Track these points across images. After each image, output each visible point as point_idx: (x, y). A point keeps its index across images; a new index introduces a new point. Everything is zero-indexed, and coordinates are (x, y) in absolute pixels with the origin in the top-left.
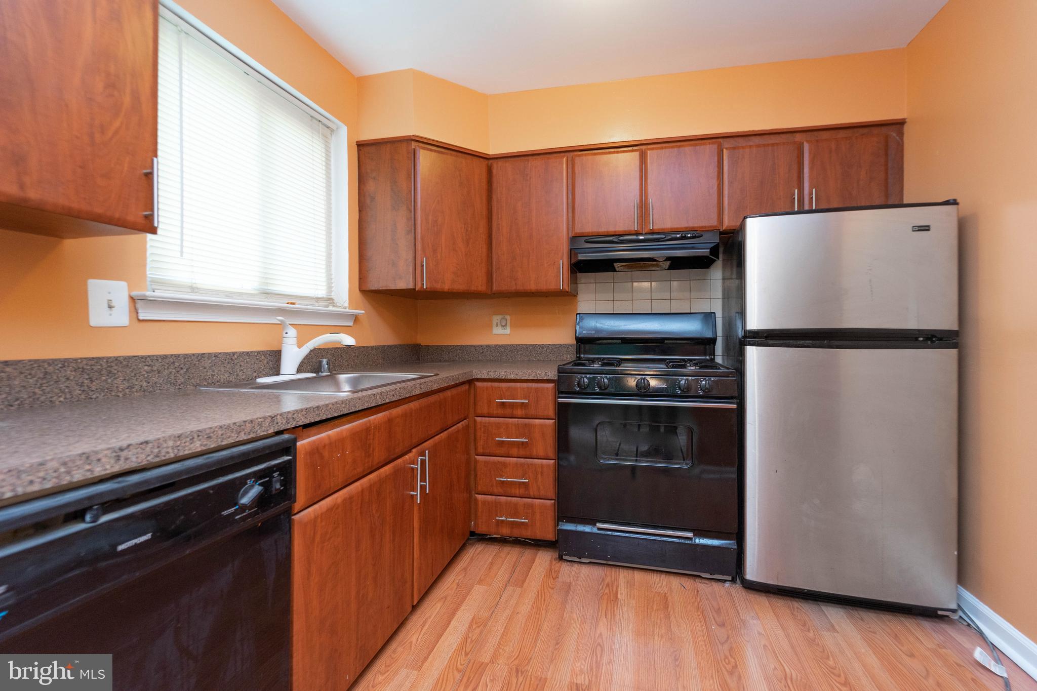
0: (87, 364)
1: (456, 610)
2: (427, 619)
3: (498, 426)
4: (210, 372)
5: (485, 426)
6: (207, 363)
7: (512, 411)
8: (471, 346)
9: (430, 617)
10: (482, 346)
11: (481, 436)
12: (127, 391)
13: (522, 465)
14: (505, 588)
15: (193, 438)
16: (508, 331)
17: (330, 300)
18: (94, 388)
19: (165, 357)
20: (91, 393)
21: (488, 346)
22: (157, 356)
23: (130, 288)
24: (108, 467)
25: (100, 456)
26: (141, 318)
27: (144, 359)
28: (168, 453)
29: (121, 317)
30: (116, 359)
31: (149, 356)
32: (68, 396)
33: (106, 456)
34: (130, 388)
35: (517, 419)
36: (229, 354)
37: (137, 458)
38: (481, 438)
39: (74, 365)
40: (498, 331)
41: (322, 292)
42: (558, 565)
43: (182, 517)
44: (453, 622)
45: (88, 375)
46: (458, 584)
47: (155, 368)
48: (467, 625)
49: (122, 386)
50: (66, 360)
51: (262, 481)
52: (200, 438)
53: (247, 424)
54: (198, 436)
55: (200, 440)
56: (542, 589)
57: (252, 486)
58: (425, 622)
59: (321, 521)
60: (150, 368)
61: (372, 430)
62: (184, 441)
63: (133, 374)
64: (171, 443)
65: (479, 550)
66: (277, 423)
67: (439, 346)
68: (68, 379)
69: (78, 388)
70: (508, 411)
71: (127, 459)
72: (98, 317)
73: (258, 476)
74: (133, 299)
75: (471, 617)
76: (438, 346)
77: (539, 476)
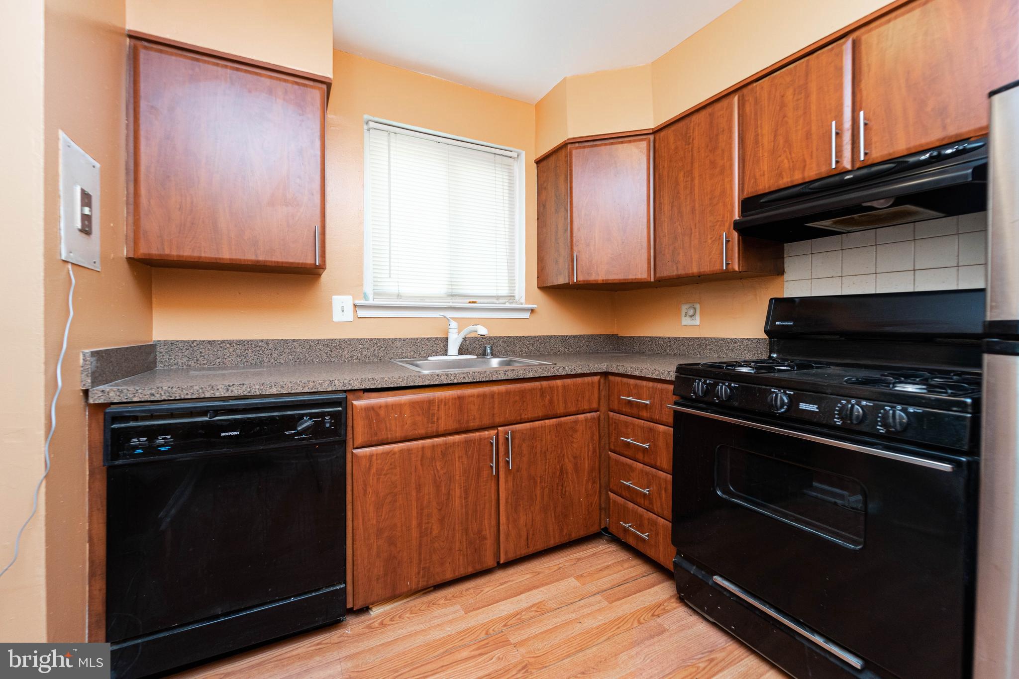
0: (329, 343)
1: (536, 587)
2: (509, 581)
3: (626, 424)
4: (400, 351)
5: (615, 423)
6: (398, 345)
7: (639, 412)
8: (659, 338)
9: (513, 581)
10: (669, 338)
11: (612, 432)
12: (350, 359)
13: (647, 474)
14: (595, 594)
15: (272, 386)
16: (697, 321)
17: (511, 297)
18: (333, 356)
19: (371, 340)
20: (331, 359)
21: (675, 338)
22: (367, 339)
23: (354, 298)
24: (222, 393)
25: (218, 387)
26: (359, 317)
27: (359, 340)
28: (256, 392)
29: (349, 316)
30: (344, 340)
31: (362, 339)
32: (320, 359)
33: (221, 388)
34: (352, 357)
35: (643, 421)
36: (413, 339)
37: (238, 391)
38: (612, 434)
39: (323, 343)
40: (686, 321)
41: (504, 292)
42: (675, 605)
43: (258, 428)
44: (523, 595)
45: (330, 348)
46: (560, 568)
47: (365, 346)
48: (530, 604)
49: (347, 356)
50: (319, 340)
51: (316, 419)
52: (276, 386)
53: (310, 383)
54: (275, 385)
55: (276, 388)
56: (629, 617)
57: (306, 421)
58: (506, 582)
59: (377, 459)
60: (363, 346)
61: (436, 403)
62: (266, 387)
63: (353, 349)
64: (257, 387)
65: (611, 549)
66: (335, 385)
67: (632, 337)
68: (320, 350)
69: (325, 355)
70: (635, 411)
71: (232, 391)
72: (338, 317)
73: (312, 416)
74: (355, 306)
75: (540, 600)
76: (630, 337)
77: (663, 492)
